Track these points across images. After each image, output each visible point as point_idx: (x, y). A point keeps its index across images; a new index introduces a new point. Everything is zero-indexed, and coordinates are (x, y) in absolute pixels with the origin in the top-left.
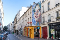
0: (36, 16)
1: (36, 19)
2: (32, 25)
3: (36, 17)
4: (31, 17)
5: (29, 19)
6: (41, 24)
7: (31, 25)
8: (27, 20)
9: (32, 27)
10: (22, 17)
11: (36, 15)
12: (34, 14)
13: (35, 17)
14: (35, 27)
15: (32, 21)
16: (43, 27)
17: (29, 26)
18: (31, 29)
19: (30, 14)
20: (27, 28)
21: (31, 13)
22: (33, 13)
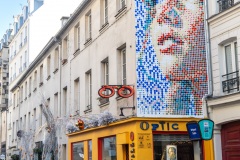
0: (169, 37)
1: (167, 63)
2: (140, 114)
3: (168, 43)
4: (122, 49)
5: (105, 62)
6: (210, 98)
7: (128, 113)
8: (89, 73)
9: (135, 129)
10: (52, 53)
11: (166, 29)
12: (149, 21)
13: (157, 48)
14: (162, 123)
15: (132, 79)
16: (225, 127)
17: (109, 123)
18: (126, 147)
19: (111, 19)
20: (94, 137)
21: (122, 10)
22: (139, 12)
